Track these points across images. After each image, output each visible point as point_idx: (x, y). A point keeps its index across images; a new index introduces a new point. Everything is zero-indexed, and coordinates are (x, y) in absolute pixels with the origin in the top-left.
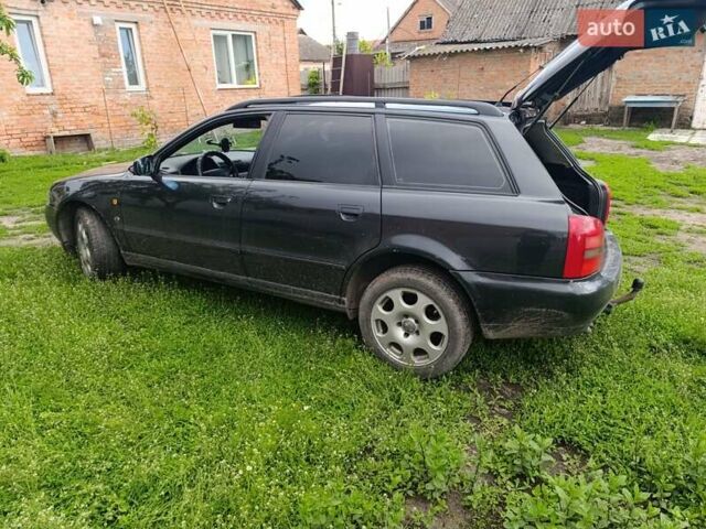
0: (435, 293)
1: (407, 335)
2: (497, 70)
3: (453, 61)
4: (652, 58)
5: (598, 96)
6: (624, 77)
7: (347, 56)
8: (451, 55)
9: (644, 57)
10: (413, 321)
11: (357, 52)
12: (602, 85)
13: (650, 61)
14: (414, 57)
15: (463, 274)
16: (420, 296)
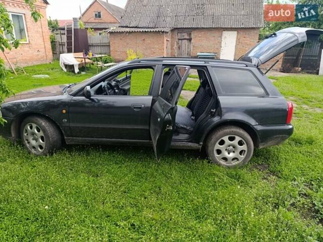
0: (243, 135)
1: (229, 153)
2: (150, 41)
3: (131, 35)
4: (204, 38)
5: (187, 53)
6: (196, 46)
7: (74, 29)
8: (130, 32)
9: (202, 38)
10: (232, 147)
11: (79, 27)
12: (188, 48)
13: (204, 40)
14: (112, 32)
15: (255, 127)
16: (237, 137)
